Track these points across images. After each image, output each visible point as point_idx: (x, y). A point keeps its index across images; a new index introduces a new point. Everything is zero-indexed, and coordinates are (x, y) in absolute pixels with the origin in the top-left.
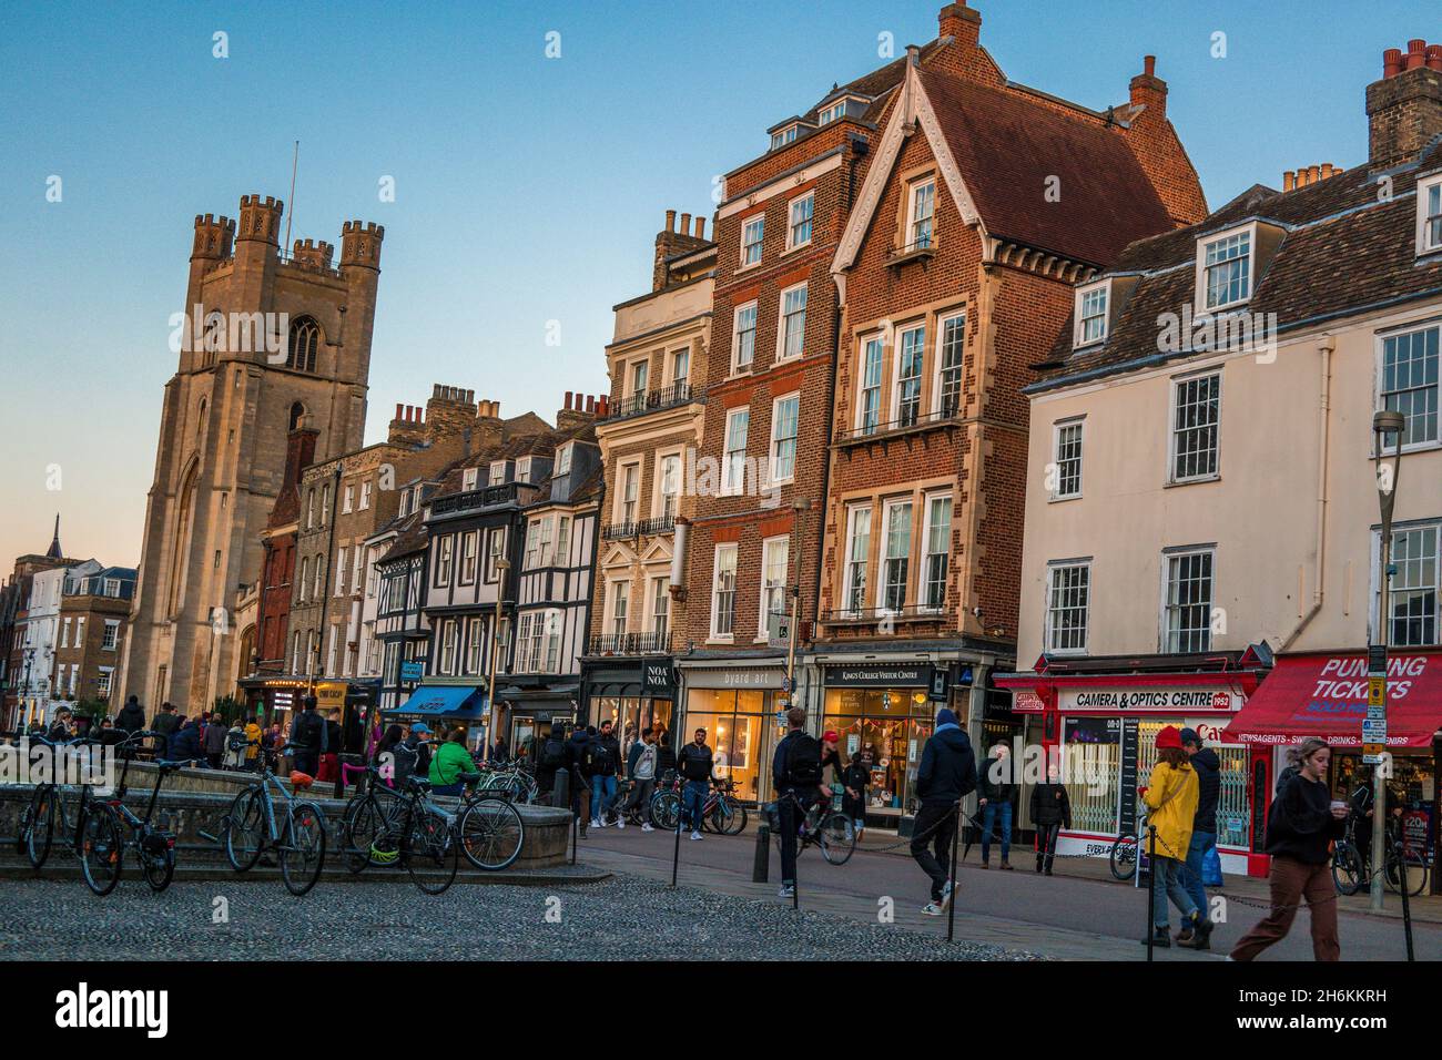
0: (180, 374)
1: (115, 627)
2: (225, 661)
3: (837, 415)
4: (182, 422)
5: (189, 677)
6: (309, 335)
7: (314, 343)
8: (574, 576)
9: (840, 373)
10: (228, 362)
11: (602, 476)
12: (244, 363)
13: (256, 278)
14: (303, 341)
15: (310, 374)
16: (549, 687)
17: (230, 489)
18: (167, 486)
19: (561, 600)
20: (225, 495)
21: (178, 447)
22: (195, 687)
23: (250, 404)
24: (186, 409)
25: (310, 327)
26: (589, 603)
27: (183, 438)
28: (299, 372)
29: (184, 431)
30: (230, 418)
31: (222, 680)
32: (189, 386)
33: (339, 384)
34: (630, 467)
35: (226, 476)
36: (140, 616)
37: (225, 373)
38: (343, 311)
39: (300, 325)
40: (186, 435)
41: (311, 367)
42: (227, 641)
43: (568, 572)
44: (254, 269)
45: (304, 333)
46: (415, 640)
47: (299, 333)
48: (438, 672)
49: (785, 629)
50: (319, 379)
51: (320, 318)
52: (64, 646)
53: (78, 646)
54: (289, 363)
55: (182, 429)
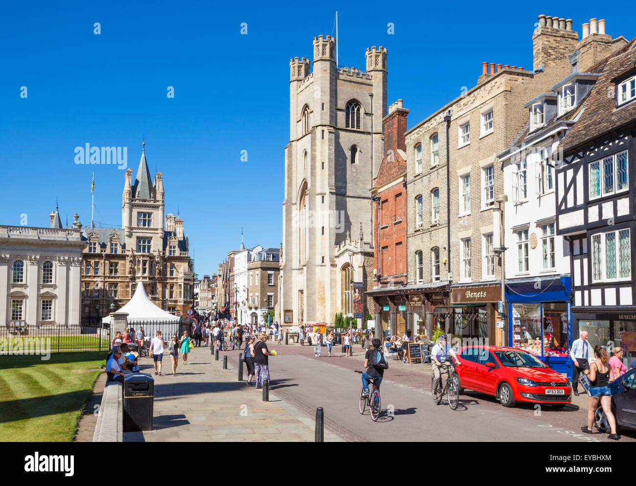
1: (272, 275)
2: (333, 284)
4: (296, 165)
5: (315, 294)
6: (356, 109)
7: (358, 114)
10: (317, 126)
12: (325, 126)
13: (326, 80)
14: (353, 113)
15: (358, 130)
17: (325, 194)
18: (291, 200)
20: (323, 197)
22: (319, 299)
23: (331, 147)
24: (297, 158)
25: (356, 105)
27: (297, 174)
28: (353, 129)
29: (297, 170)
30: (322, 156)
31: (333, 294)
32: (297, 146)
33: (373, 135)
35: (322, 187)
36: (285, 266)
37: (315, 133)
38: (372, 96)
39: (350, 104)
40: (298, 172)
41: (358, 127)
42: (333, 273)
45: (353, 109)
47: (351, 109)
50: (363, 133)
51: (360, 100)
52: (251, 284)
53: (257, 284)
54: (347, 125)
55: (295, 169)
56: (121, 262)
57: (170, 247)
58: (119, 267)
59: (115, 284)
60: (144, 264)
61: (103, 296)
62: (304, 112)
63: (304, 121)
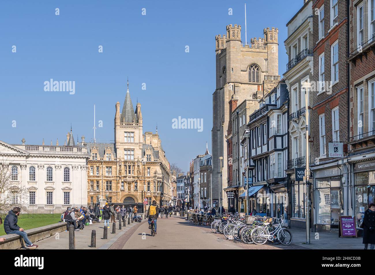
0: (217, 90)
3: (350, 45)
4: (219, 106)
6: (256, 70)
7: (257, 73)
8: (284, 137)
9: (350, 26)
10: (229, 83)
11: (288, 95)
12: (233, 82)
14: (254, 73)
15: (257, 83)
16: (279, 183)
18: (217, 128)
19: (281, 148)
21: (219, 114)
25: (256, 67)
26: (288, 148)
27: (220, 111)
28: (254, 83)
32: (220, 93)
34: (295, 89)
37: (227, 87)
38: (266, 59)
39: (252, 67)
41: (258, 81)
43: (282, 136)
44: (233, 50)
45: (254, 69)
46: (252, 169)
47: (252, 70)
48: (258, 181)
49: (337, 148)
51: (259, 64)
52: (202, 182)
53: (205, 182)
54: (250, 80)
55: (219, 108)
56: (114, 166)
57: (147, 155)
58: (113, 170)
59: (111, 182)
60: (129, 168)
61: (102, 190)
62: (223, 72)
63: (224, 77)
